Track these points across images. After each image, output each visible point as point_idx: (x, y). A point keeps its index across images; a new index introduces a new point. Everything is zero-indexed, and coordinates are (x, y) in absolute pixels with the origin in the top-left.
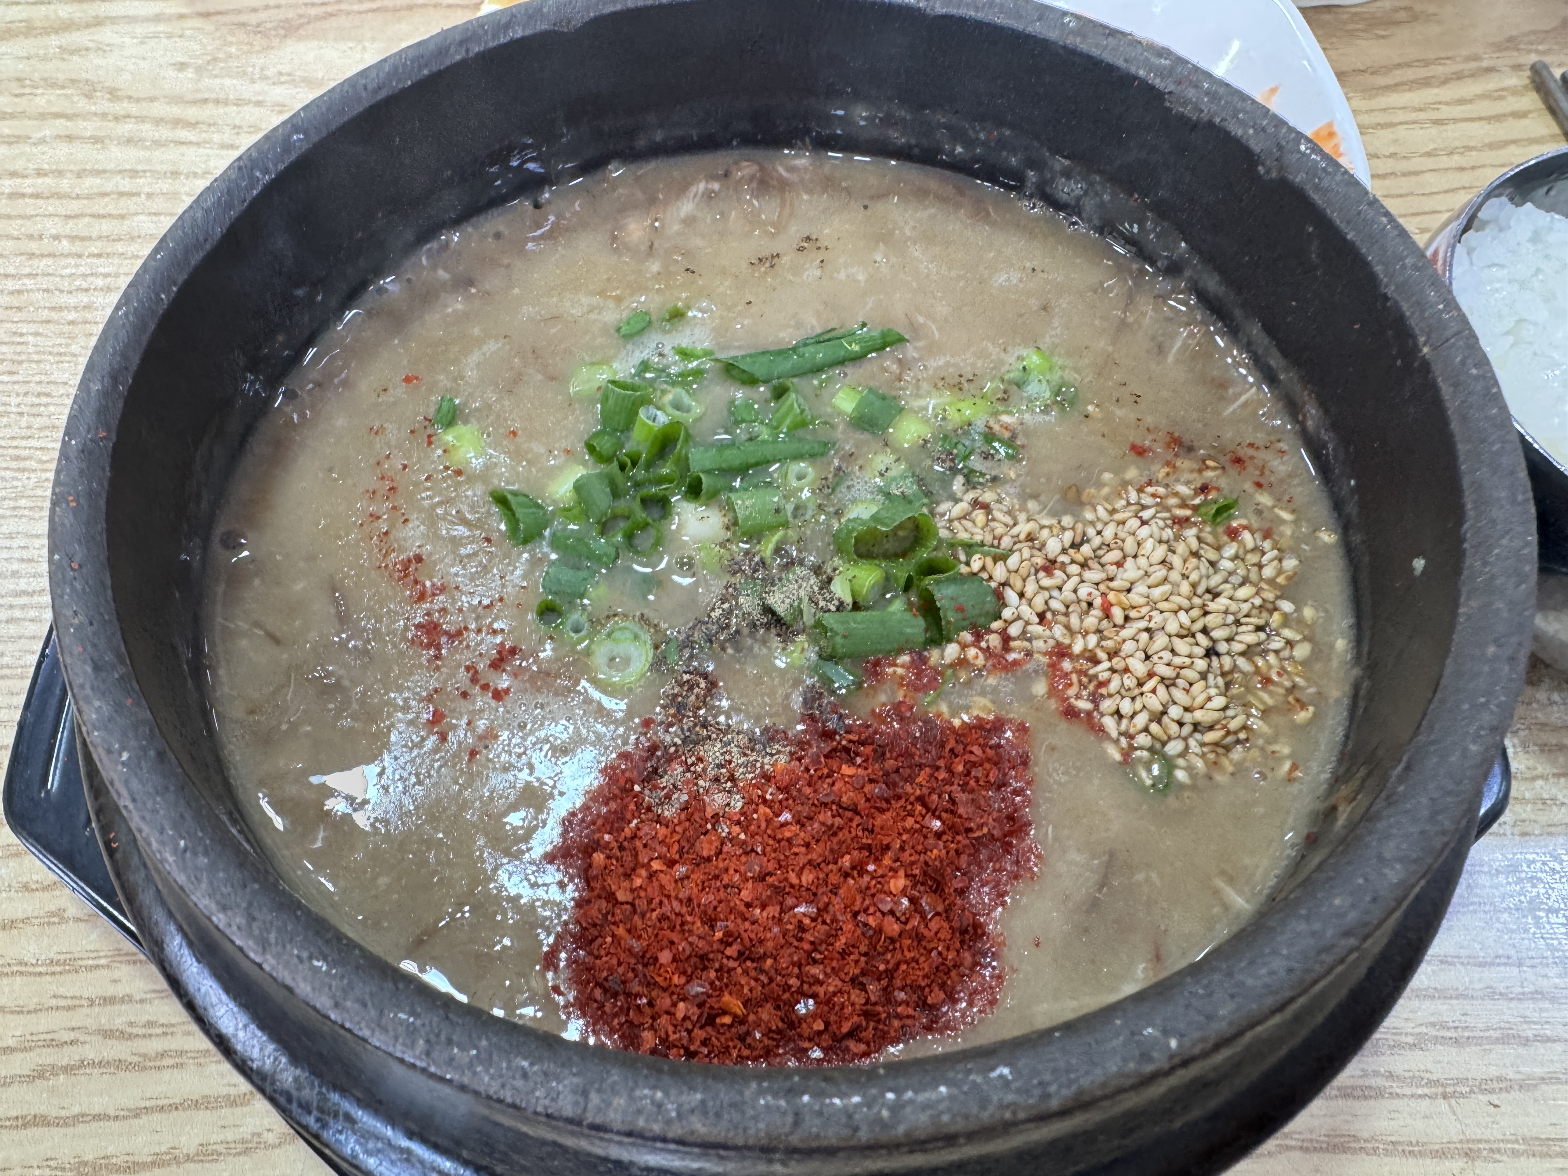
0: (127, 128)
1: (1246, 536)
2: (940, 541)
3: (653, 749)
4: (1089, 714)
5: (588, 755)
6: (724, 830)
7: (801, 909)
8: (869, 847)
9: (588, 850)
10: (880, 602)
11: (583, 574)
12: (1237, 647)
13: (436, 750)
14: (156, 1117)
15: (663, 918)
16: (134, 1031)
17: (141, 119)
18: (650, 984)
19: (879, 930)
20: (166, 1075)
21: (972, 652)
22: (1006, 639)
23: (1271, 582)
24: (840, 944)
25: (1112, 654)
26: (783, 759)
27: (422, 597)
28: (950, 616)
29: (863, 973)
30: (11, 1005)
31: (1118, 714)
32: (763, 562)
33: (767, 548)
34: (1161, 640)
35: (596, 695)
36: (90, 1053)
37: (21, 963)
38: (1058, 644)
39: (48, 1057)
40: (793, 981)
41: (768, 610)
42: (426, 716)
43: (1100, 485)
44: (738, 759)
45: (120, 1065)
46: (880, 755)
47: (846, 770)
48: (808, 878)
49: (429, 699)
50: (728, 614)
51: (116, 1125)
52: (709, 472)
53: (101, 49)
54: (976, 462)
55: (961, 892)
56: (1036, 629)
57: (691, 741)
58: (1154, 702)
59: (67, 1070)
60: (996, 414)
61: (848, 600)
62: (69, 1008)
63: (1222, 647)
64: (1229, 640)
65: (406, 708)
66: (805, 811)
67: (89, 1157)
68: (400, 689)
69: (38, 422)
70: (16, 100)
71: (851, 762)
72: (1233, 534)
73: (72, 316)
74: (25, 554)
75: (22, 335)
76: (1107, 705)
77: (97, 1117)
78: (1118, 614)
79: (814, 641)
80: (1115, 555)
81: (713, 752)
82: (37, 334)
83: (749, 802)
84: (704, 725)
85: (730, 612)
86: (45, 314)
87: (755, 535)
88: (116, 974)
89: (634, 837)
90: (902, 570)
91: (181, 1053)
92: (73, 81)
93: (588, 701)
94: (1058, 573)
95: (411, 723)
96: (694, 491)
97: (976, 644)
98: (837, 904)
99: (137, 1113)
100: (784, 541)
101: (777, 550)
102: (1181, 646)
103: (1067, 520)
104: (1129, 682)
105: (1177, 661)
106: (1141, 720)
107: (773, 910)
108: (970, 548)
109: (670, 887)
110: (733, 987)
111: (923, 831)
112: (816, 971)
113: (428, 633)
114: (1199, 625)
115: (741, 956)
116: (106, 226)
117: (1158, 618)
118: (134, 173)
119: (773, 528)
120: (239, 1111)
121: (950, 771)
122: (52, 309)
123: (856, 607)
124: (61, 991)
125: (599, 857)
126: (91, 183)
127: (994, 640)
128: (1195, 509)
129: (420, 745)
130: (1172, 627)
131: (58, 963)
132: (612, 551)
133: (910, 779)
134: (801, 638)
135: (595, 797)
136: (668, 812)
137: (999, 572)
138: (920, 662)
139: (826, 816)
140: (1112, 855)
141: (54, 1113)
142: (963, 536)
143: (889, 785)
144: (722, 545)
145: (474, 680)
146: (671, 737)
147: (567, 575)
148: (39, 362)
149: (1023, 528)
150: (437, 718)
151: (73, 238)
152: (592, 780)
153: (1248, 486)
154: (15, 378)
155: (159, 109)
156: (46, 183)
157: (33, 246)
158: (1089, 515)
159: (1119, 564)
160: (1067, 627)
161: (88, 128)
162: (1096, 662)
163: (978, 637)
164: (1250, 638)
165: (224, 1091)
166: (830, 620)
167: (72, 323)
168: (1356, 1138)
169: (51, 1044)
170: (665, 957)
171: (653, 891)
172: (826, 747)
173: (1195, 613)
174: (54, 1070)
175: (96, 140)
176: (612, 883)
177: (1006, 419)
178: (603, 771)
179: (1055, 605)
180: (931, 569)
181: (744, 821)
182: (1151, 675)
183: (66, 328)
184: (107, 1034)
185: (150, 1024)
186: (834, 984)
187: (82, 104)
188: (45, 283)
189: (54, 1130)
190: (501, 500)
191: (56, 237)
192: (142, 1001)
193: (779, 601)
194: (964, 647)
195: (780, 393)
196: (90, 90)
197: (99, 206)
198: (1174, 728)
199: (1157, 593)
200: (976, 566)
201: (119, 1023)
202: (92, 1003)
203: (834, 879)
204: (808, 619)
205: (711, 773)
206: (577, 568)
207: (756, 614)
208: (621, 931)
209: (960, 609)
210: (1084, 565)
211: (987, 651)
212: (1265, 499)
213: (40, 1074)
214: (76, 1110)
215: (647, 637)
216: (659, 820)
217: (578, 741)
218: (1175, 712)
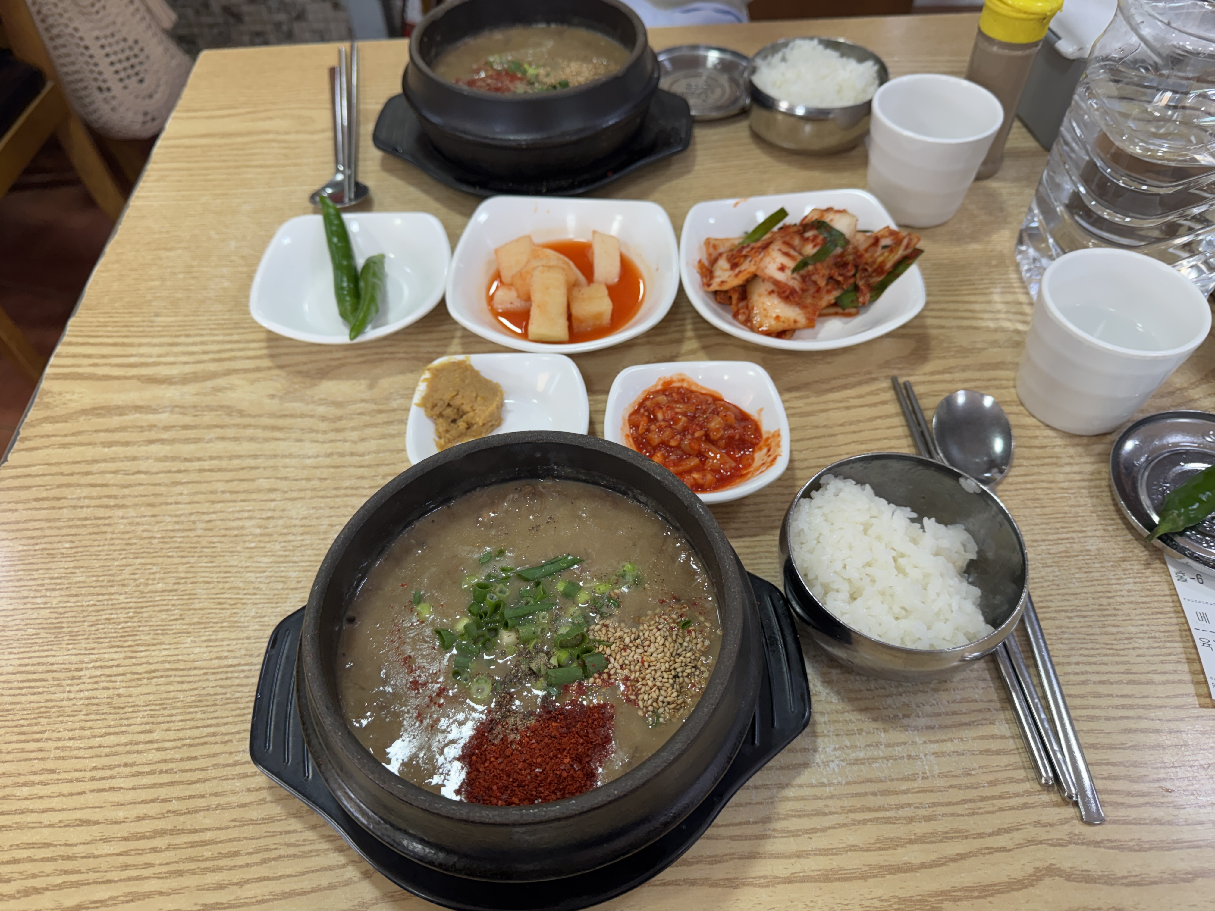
0: (249, 432)
1: (693, 633)
2: (590, 640)
3: (491, 721)
4: (635, 700)
5: (470, 724)
6: (514, 747)
7: (537, 770)
8: (559, 749)
9: (470, 756)
10: (568, 665)
11: (468, 659)
12: (685, 674)
13: (419, 727)
14: (311, 874)
15: (494, 776)
16: (300, 843)
17: (256, 427)
18: (491, 796)
19: (561, 775)
20: (313, 859)
21: (598, 680)
22: (609, 675)
23: (700, 650)
24: (548, 781)
25: (644, 679)
26: (534, 722)
27: (412, 671)
28: (590, 668)
29: (556, 789)
30: (249, 836)
31: (643, 700)
32: (529, 652)
33: (531, 646)
34: (659, 673)
35: (472, 704)
36: (282, 852)
37: (251, 820)
38: (626, 676)
39: (267, 855)
40: (534, 793)
41: (530, 669)
42: (415, 715)
43: (647, 615)
44: (519, 723)
45: (295, 856)
46: (566, 718)
47: (554, 724)
48: (539, 760)
49: (416, 709)
50: (517, 671)
51: (296, 878)
52: (511, 618)
53: (232, 388)
54: (604, 609)
55: (588, 763)
56: (619, 671)
57: (505, 717)
58: (654, 695)
59: (274, 859)
60: (613, 589)
61: (556, 664)
62: (272, 836)
63: (680, 675)
64: (682, 672)
65: (408, 712)
66: (539, 739)
67: (287, 890)
68: (406, 706)
69: (227, 585)
70: (196, 418)
71: (556, 721)
72: (689, 632)
73: (236, 532)
74: (230, 648)
75: (214, 543)
76: (640, 697)
77: (289, 876)
78: (646, 664)
79: (546, 679)
80: (647, 643)
81: (511, 721)
82: (221, 542)
83: (522, 737)
84: (509, 711)
85: (518, 671)
86: (223, 532)
87: (526, 642)
88: (289, 822)
89: (485, 750)
90: (576, 652)
91: (318, 850)
92: (222, 407)
93: (469, 705)
94: (628, 650)
95: (410, 718)
96: (506, 626)
97: (599, 678)
98: (548, 767)
99: (303, 874)
100: (537, 643)
101: (535, 647)
102: (665, 675)
103: (634, 630)
104: (647, 688)
105: (664, 680)
106: (650, 702)
107: (528, 771)
108: (600, 642)
109: (497, 766)
110: (516, 795)
111: (576, 743)
112: (541, 789)
113: (415, 685)
114: (672, 668)
115: (518, 786)
116: (245, 486)
117: (658, 665)
118: (255, 456)
119: (533, 639)
120: (342, 870)
121: (587, 722)
122: (226, 529)
123: (560, 666)
124: (269, 830)
125: (474, 758)
126: (236, 463)
127: (605, 676)
128: (677, 623)
129: (414, 725)
130: (663, 669)
131: (266, 819)
132: (477, 650)
133: (575, 726)
134: (541, 679)
135: (472, 738)
136: (496, 742)
137: (608, 651)
138: (580, 685)
139: (546, 740)
140: (636, 747)
141: (271, 875)
142: (598, 638)
143: (568, 728)
144: (516, 645)
145: (431, 701)
146: (498, 716)
147: (462, 660)
148: (224, 556)
149: (618, 634)
150: (419, 715)
151: (232, 492)
152: (471, 733)
153: (697, 614)
154: (214, 565)
155: (265, 421)
156: (215, 463)
157: (213, 497)
158: (641, 628)
159: (649, 646)
160: (630, 670)
161: (231, 432)
162: (638, 681)
163: (600, 675)
164: (688, 671)
165: (336, 863)
166: (550, 672)
167: (236, 536)
168: (759, 853)
169: (267, 850)
170: (495, 788)
171: (491, 767)
172: (548, 716)
173: (671, 663)
174: (270, 860)
175: (236, 439)
176: (478, 765)
177: (616, 591)
178: (475, 729)
179: (627, 662)
180: (588, 651)
181: (520, 743)
182: (654, 686)
183: (234, 539)
184: (288, 845)
185: (304, 840)
186: (547, 793)
187: (227, 420)
188: (222, 516)
189: (273, 882)
190: (438, 632)
191: (223, 492)
192: (301, 832)
193: (534, 666)
194: (595, 679)
195: (538, 584)
196: (229, 410)
197: (242, 474)
198: (661, 704)
199: (659, 656)
200: (601, 649)
201: (293, 840)
202: (281, 833)
203: (547, 760)
204: (543, 672)
205: (510, 727)
206: (465, 657)
207: (527, 671)
208: (481, 781)
209: (594, 666)
210: (637, 647)
211: (603, 679)
212: (702, 619)
213: (264, 861)
214: (279, 874)
215: (489, 681)
216: (493, 744)
217: (466, 720)
218: (661, 698)
